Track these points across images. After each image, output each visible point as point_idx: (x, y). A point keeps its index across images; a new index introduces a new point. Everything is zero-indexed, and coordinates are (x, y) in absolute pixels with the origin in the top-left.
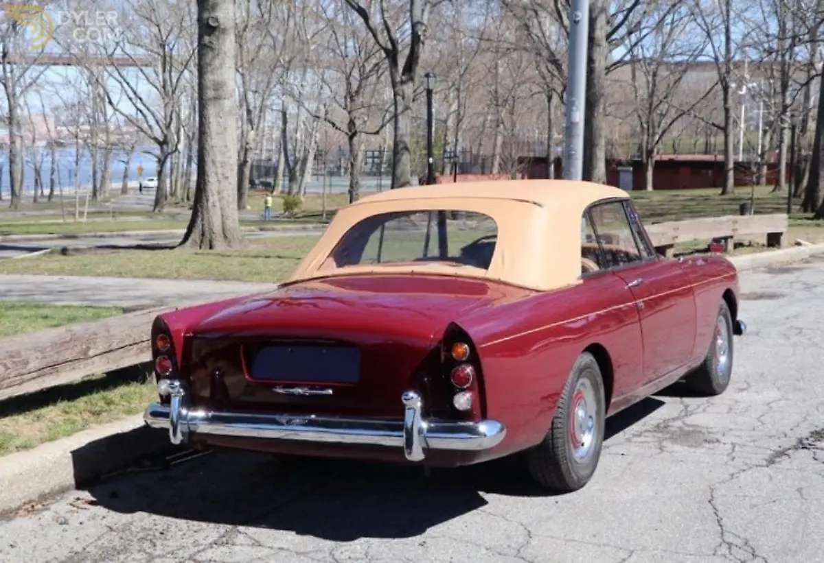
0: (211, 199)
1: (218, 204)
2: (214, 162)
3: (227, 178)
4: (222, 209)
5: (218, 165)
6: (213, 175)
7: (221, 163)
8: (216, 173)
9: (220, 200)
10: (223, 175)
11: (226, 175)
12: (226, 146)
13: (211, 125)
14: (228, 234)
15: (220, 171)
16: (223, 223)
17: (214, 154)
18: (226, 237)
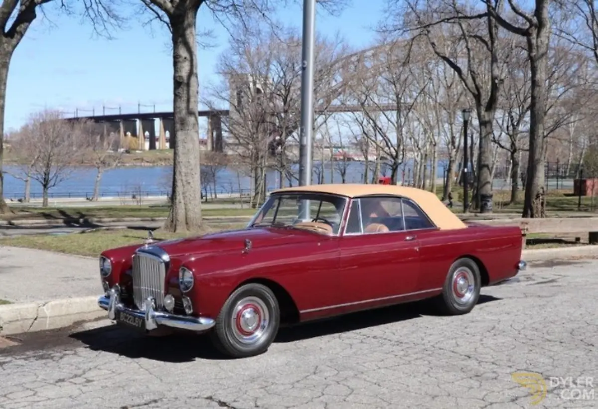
0: (178, 197)
1: (183, 201)
2: (180, 173)
3: (189, 183)
4: (185, 204)
5: (183, 174)
6: (180, 181)
7: (185, 173)
8: (182, 180)
9: (184, 197)
10: (186, 181)
11: (189, 181)
12: (189, 162)
13: (179, 148)
14: (188, 222)
15: (184, 178)
16: (186, 214)
17: (181, 167)
18: (187, 223)
